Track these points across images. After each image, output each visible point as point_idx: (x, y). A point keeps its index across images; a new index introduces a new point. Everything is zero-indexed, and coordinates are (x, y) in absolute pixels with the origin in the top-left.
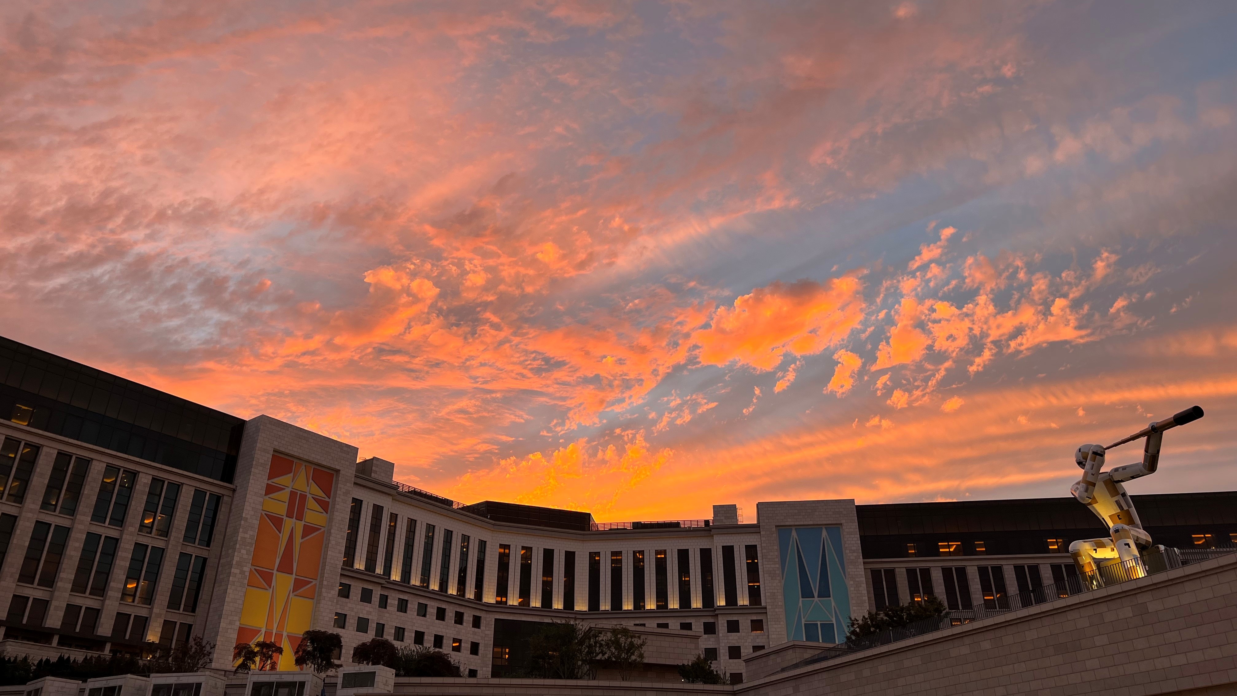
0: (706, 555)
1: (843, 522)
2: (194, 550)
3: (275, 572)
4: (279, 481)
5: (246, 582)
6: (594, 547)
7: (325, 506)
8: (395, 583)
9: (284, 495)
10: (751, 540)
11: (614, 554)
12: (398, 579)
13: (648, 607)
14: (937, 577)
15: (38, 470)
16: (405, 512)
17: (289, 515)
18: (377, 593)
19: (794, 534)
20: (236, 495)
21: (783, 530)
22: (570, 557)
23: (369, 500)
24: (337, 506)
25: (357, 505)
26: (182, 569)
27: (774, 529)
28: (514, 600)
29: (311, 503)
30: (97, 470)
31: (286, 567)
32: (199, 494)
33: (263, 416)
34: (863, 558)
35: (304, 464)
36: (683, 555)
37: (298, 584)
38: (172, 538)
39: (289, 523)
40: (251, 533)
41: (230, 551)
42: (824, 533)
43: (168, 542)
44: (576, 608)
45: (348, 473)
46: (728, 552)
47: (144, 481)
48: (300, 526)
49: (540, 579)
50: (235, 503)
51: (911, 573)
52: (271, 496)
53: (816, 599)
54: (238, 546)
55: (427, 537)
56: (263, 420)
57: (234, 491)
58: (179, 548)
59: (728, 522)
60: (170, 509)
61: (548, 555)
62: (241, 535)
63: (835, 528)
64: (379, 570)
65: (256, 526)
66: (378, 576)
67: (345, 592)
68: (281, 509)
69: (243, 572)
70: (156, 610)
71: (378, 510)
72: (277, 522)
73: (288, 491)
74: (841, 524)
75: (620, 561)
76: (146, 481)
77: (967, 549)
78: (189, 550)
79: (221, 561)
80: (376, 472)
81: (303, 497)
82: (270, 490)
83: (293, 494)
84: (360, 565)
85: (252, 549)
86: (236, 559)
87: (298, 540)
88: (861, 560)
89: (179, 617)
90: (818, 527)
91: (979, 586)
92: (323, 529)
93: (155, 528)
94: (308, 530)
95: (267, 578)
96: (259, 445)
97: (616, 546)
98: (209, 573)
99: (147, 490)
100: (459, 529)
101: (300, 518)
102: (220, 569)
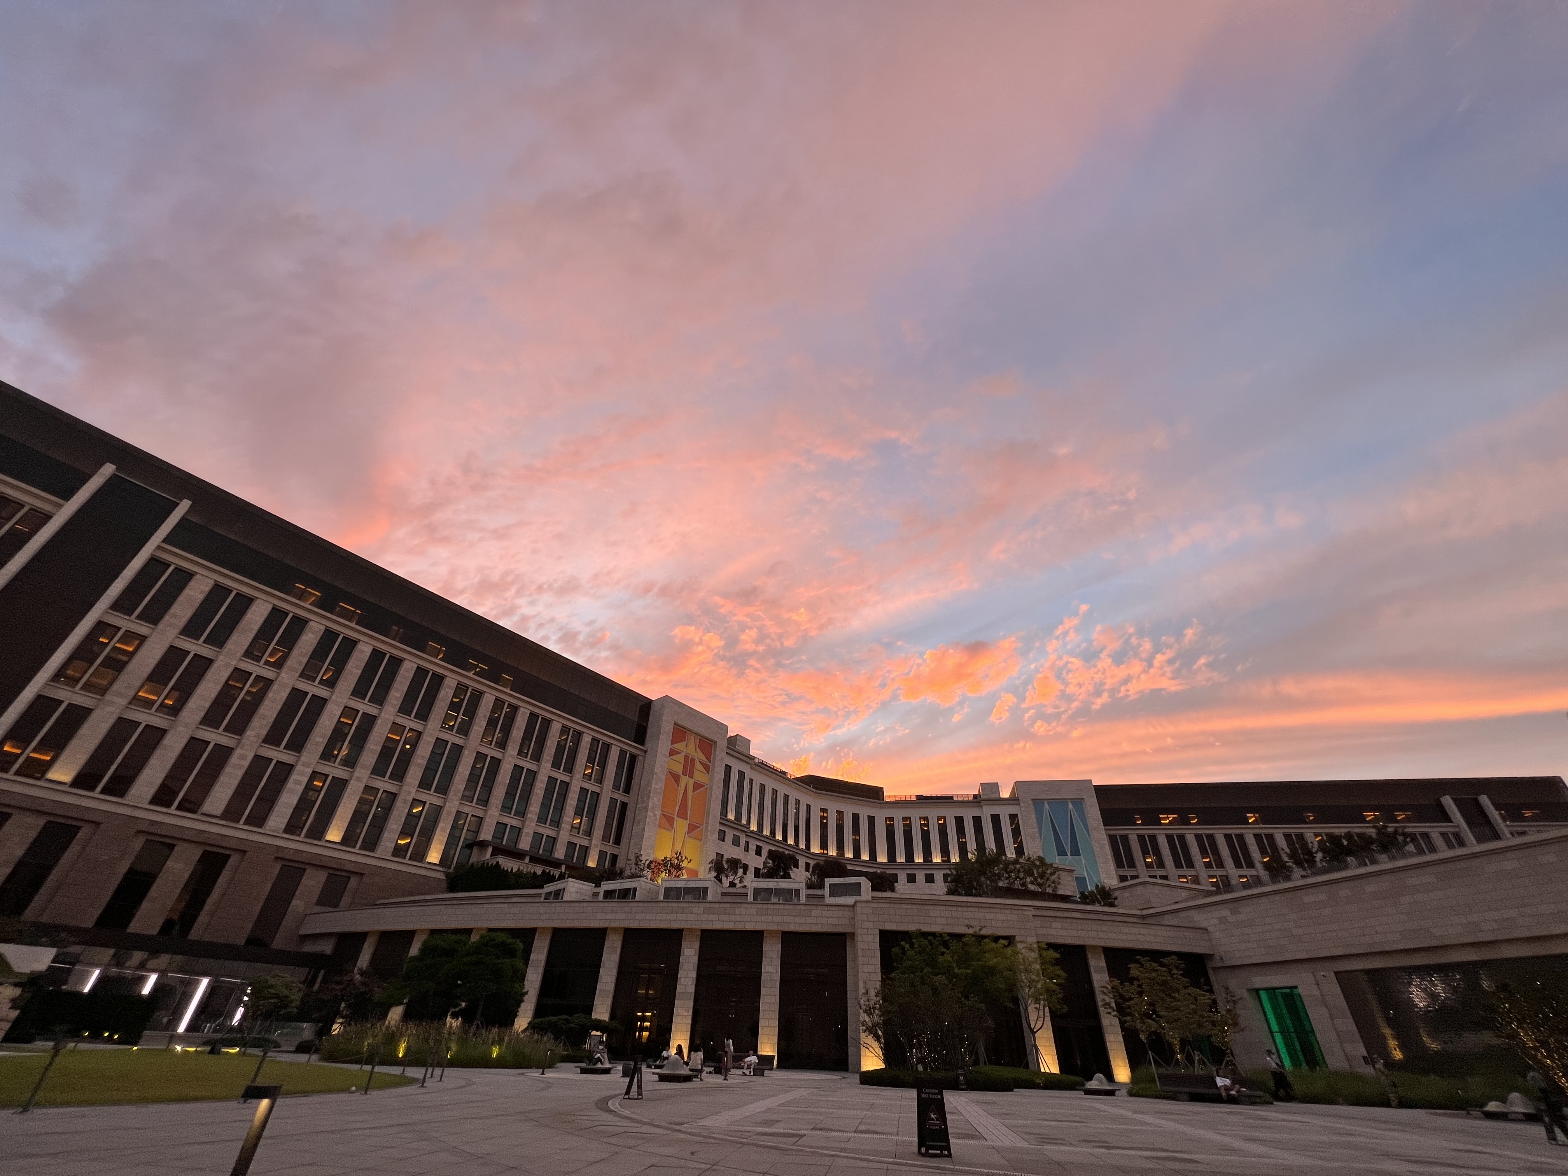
0: (977, 821)
1: (1085, 797)
2: (620, 797)
3: (675, 817)
4: (678, 746)
5: (657, 823)
6: (889, 813)
7: (707, 768)
8: (752, 832)
9: (680, 758)
10: (1013, 810)
11: (905, 819)
12: (755, 829)
13: (935, 861)
14: (1162, 841)
15: (517, 725)
16: (759, 779)
17: (684, 774)
18: (743, 839)
19: (1046, 806)
20: (648, 755)
21: (1037, 803)
22: (871, 820)
23: (737, 766)
24: (716, 769)
25: (728, 768)
26: (611, 811)
27: (1031, 802)
28: (832, 852)
29: (698, 766)
30: (555, 728)
31: (682, 814)
32: (623, 752)
33: (666, 698)
34: (1104, 826)
35: (694, 735)
36: (959, 821)
37: (692, 828)
38: (605, 785)
39: (684, 780)
40: (661, 785)
41: (645, 799)
42: (1070, 806)
43: (602, 788)
44: (879, 860)
45: (722, 744)
46: (996, 819)
47: (586, 740)
48: (691, 782)
49: (851, 837)
50: (647, 761)
51: (1141, 838)
52: (672, 757)
53: (1069, 856)
54: (652, 795)
55: (772, 798)
56: (666, 700)
57: (646, 752)
58: (610, 793)
59: (993, 796)
60: (603, 764)
61: (856, 818)
62: (653, 786)
63: (1078, 802)
64: (744, 822)
65: (664, 780)
66: (743, 826)
67: (722, 837)
68: (679, 769)
69: (655, 815)
70: (594, 842)
71: (741, 774)
72: (676, 778)
73: (683, 754)
74: (1083, 799)
75: (910, 825)
76: (588, 739)
77: (1184, 820)
78: (616, 796)
79: (638, 806)
80: (739, 745)
81: (693, 760)
82: (673, 752)
83: (686, 757)
84: (731, 816)
85: (661, 798)
86: (650, 804)
87: (690, 794)
88: (1102, 827)
89: (610, 849)
90: (1064, 801)
91: (1198, 850)
92: (706, 786)
93: (593, 776)
94: (697, 786)
95: (670, 821)
96: (664, 718)
97: (907, 813)
98: (629, 815)
99: (589, 746)
100: (793, 794)
101: (691, 776)
102: (637, 812)
